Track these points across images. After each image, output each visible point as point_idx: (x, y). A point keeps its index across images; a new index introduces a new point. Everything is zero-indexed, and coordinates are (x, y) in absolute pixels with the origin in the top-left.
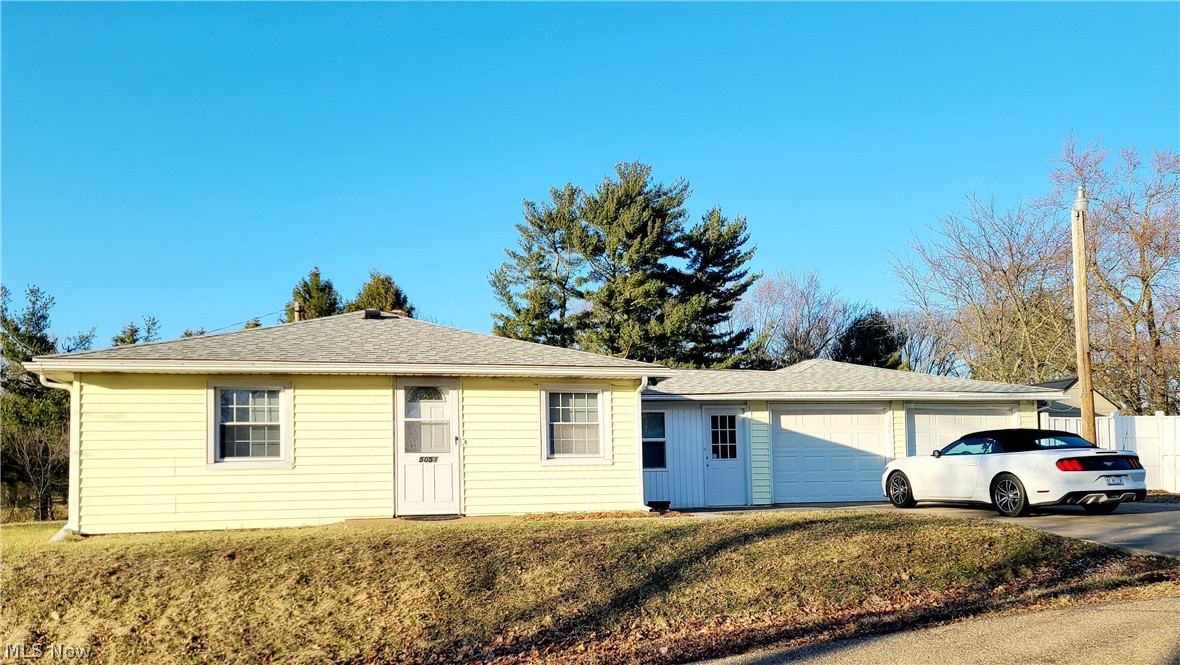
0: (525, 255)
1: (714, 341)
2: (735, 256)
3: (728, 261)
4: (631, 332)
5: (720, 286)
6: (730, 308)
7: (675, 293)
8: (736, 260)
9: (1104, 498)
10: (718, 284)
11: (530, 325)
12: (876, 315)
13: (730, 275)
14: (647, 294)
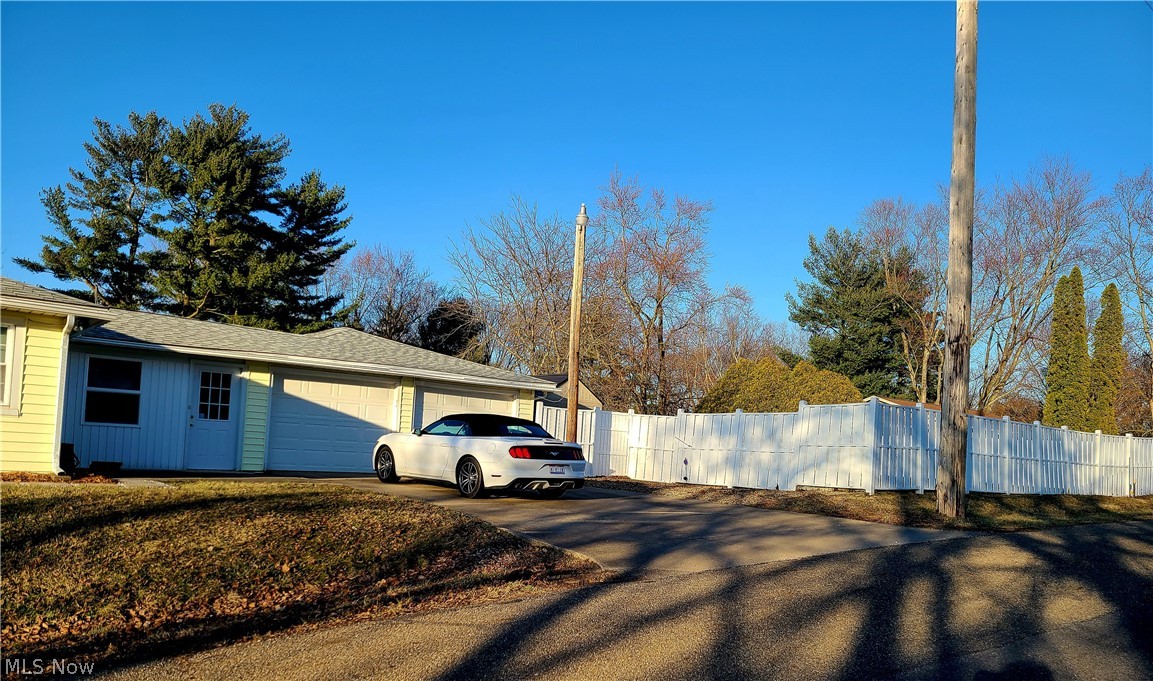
0: (95, 179)
1: (301, 302)
2: (332, 223)
3: (323, 226)
4: (208, 280)
5: (314, 249)
6: (321, 272)
7: (264, 247)
8: (331, 228)
9: (547, 485)
10: (311, 247)
11: (91, 255)
12: (461, 301)
13: (324, 240)
14: (231, 246)
